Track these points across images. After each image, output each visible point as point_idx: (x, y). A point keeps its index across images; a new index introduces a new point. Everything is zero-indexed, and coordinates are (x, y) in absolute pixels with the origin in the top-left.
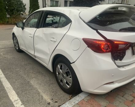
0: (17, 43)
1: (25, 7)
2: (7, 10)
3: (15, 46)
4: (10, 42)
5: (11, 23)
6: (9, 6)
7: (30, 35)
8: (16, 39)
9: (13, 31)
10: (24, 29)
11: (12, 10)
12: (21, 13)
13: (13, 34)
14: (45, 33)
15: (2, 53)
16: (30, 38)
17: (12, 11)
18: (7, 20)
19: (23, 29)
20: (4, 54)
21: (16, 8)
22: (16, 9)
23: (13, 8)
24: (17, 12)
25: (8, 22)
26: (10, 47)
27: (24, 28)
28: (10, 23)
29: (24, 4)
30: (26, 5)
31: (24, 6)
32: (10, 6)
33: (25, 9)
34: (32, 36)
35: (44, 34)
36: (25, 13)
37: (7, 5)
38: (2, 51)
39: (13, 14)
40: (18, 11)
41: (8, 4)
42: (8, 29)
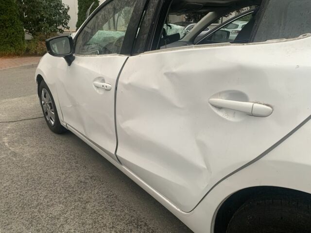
0: (53, 105)
1: (67, 14)
2: (25, 22)
3: (46, 114)
4: (31, 102)
5: (36, 52)
6: (30, 12)
7: (98, 83)
8: (48, 95)
9: (40, 70)
10: (75, 62)
11: (37, 22)
12: (59, 28)
13: (40, 78)
14: (174, 70)
15: (5, 139)
16: (101, 92)
17: (38, 24)
18: (26, 46)
19: (70, 60)
20: (11, 143)
21: (47, 16)
22: (47, 18)
23: (39, 16)
24: (50, 26)
25: (28, 50)
26: (30, 117)
27: (74, 58)
28: (33, 52)
29: (66, 7)
30: (69, 8)
31: (66, 11)
32: (33, 12)
33: (68, 18)
34: (110, 85)
35: (170, 75)
36: (68, 28)
37: (24, 9)
38: (8, 131)
39: (39, 30)
40: (51, 23)
41: (27, 7)
42: (29, 67)
